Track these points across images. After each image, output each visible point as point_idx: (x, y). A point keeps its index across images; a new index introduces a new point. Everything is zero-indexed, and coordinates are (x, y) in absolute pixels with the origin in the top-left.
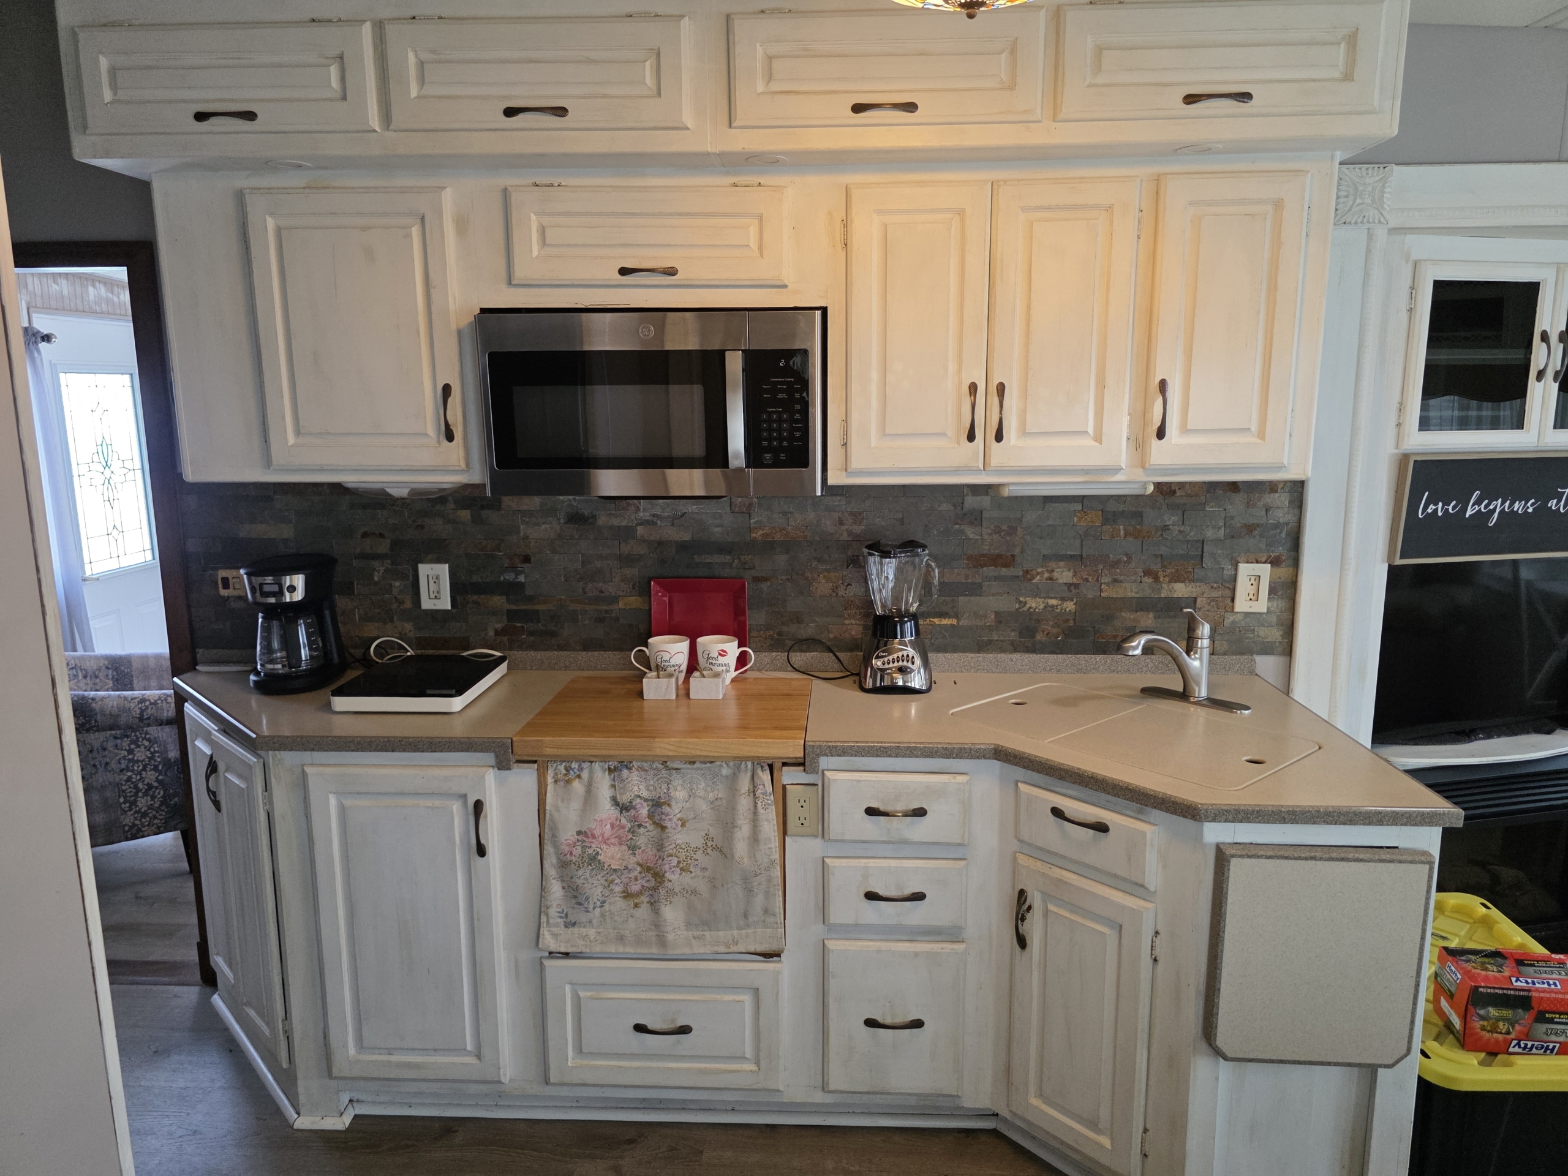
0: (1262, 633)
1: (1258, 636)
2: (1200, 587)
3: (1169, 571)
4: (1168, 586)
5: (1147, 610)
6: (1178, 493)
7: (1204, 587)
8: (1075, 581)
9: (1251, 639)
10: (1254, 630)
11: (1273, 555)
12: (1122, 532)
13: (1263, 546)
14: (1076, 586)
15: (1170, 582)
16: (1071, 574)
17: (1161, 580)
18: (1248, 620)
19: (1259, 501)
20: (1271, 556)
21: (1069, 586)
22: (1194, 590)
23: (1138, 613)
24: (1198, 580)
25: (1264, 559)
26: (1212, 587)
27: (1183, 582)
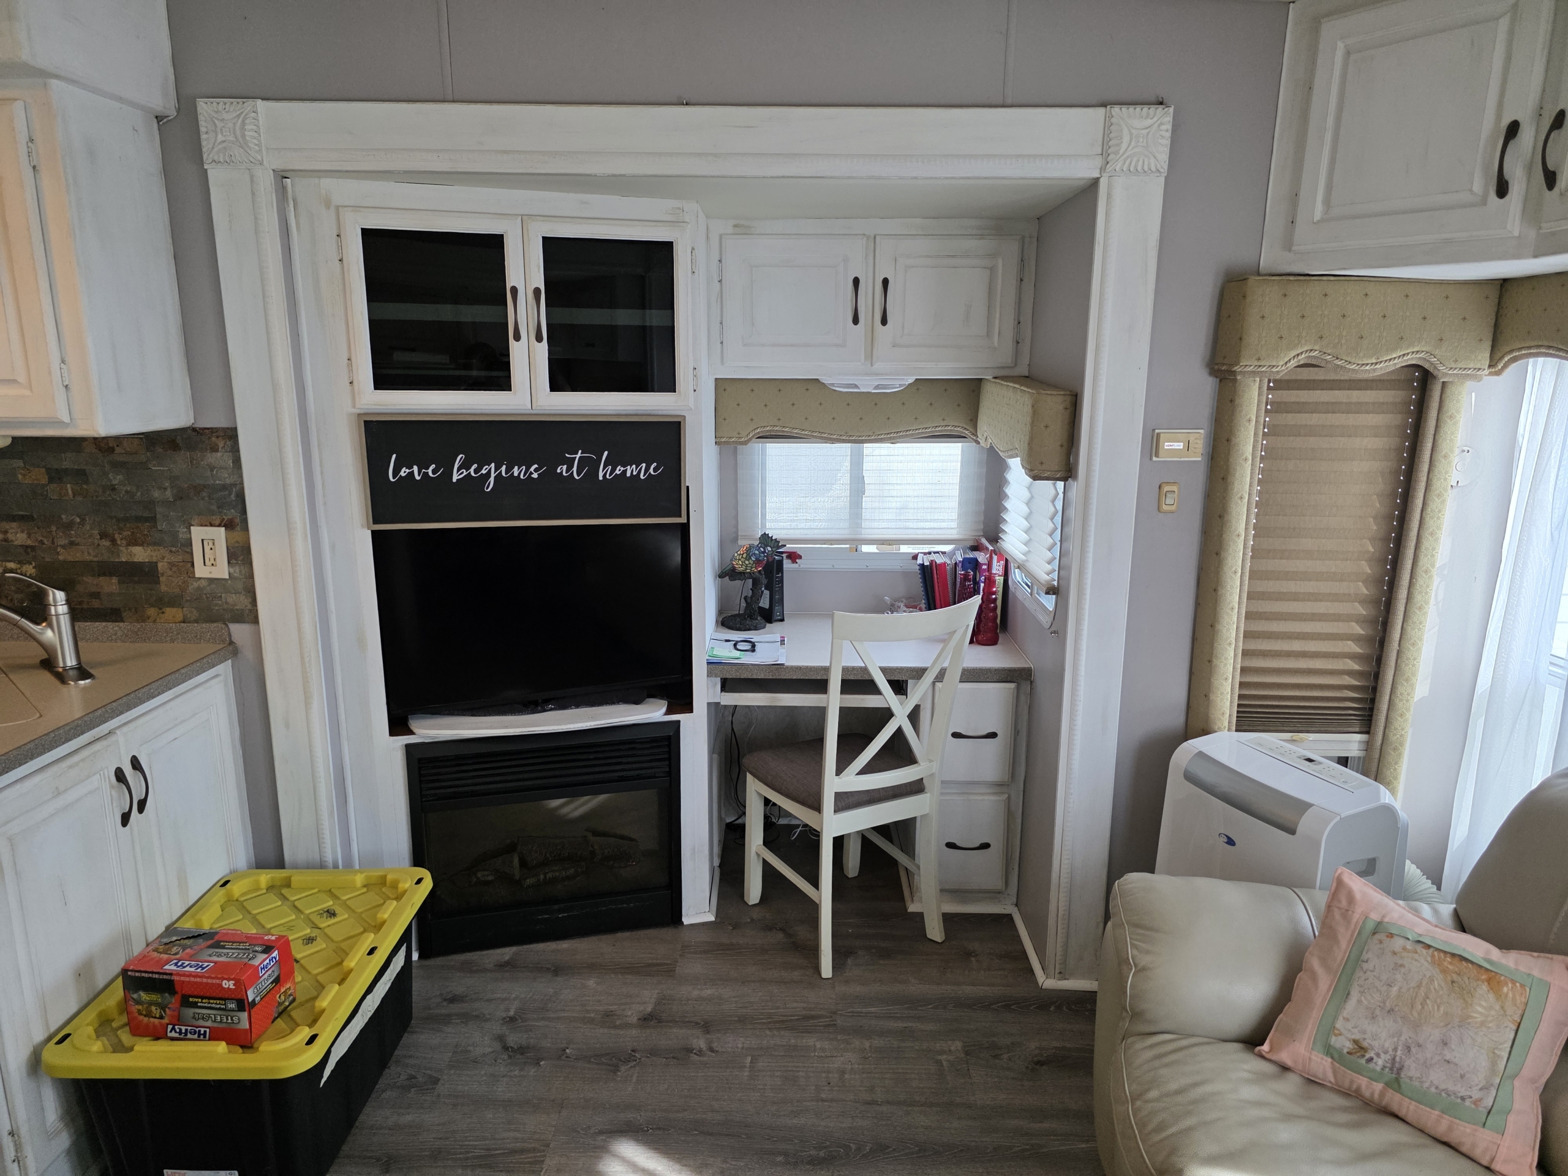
0: (230, 600)
1: (227, 603)
2: (159, 550)
3: (125, 533)
4: (127, 549)
5: (111, 575)
6: (118, 450)
7: (163, 551)
8: (29, 543)
9: (220, 606)
10: (221, 597)
11: (226, 518)
12: (70, 492)
13: (214, 507)
14: (33, 548)
15: (128, 545)
16: (24, 536)
17: (119, 542)
18: (213, 586)
19: (202, 460)
20: (224, 519)
21: (26, 548)
22: (153, 554)
23: (101, 578)
24: (155, 544)
25: (217, 522)
26: (171, 551)
27: (142, 545)
